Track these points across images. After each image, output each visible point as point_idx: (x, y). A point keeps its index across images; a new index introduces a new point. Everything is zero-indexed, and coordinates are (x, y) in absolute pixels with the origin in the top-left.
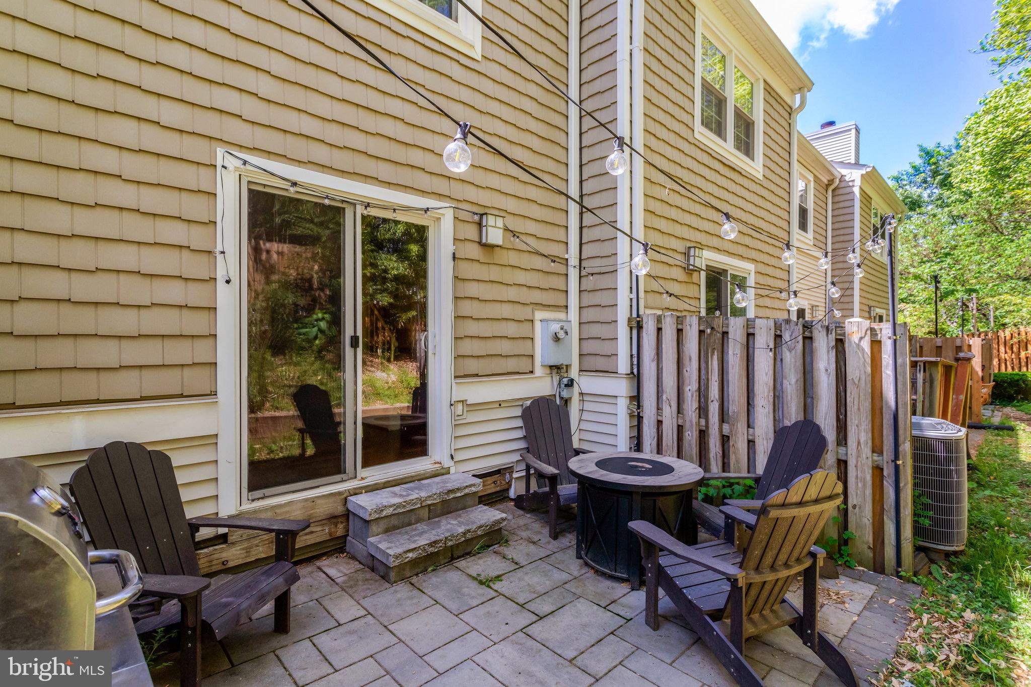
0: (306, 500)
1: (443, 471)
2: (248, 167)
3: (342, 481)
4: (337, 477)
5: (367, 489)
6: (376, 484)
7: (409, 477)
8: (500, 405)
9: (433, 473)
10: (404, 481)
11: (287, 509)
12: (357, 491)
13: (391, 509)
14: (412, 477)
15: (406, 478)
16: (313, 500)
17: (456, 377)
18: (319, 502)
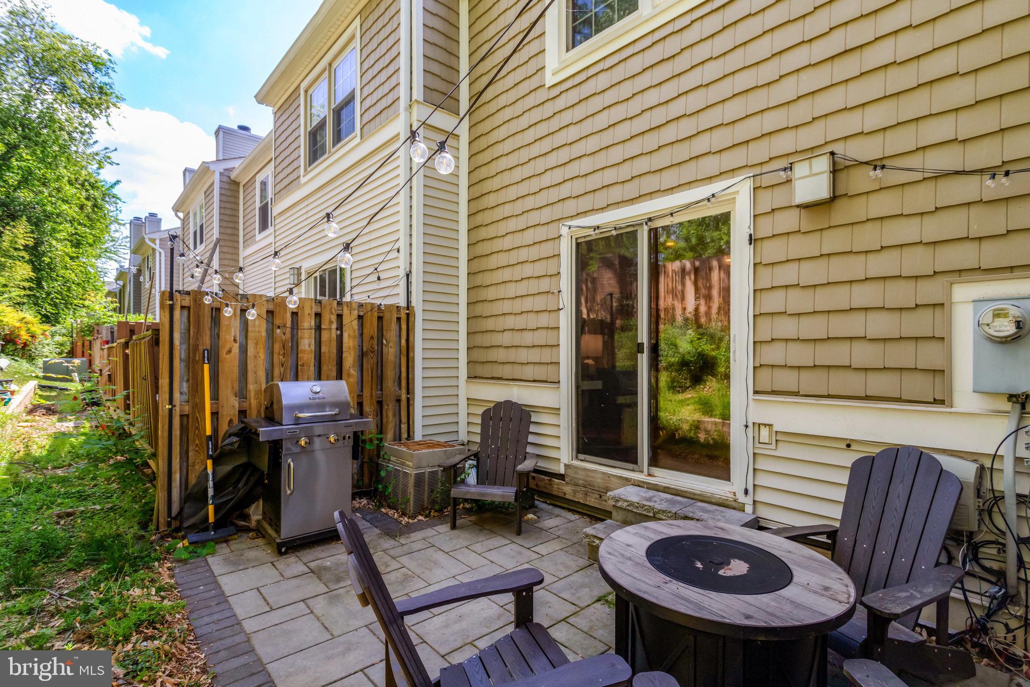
0: (604, 473)
1: (733, 504)
2: (572, 229)
3: (633, 470)
4: (631, 466)
5: (649, 486)
6: (657, 485)
7: (690, 493)
8: (849, 446)
9: (721, 501)
10: (685, 494)
11: (592, 474)
12: (641, 484)
13: (626, 504)
14: (694, 494)
15: (686, 492)
16: (609, 476)
17: (756, 392)
18: (613, 479)
